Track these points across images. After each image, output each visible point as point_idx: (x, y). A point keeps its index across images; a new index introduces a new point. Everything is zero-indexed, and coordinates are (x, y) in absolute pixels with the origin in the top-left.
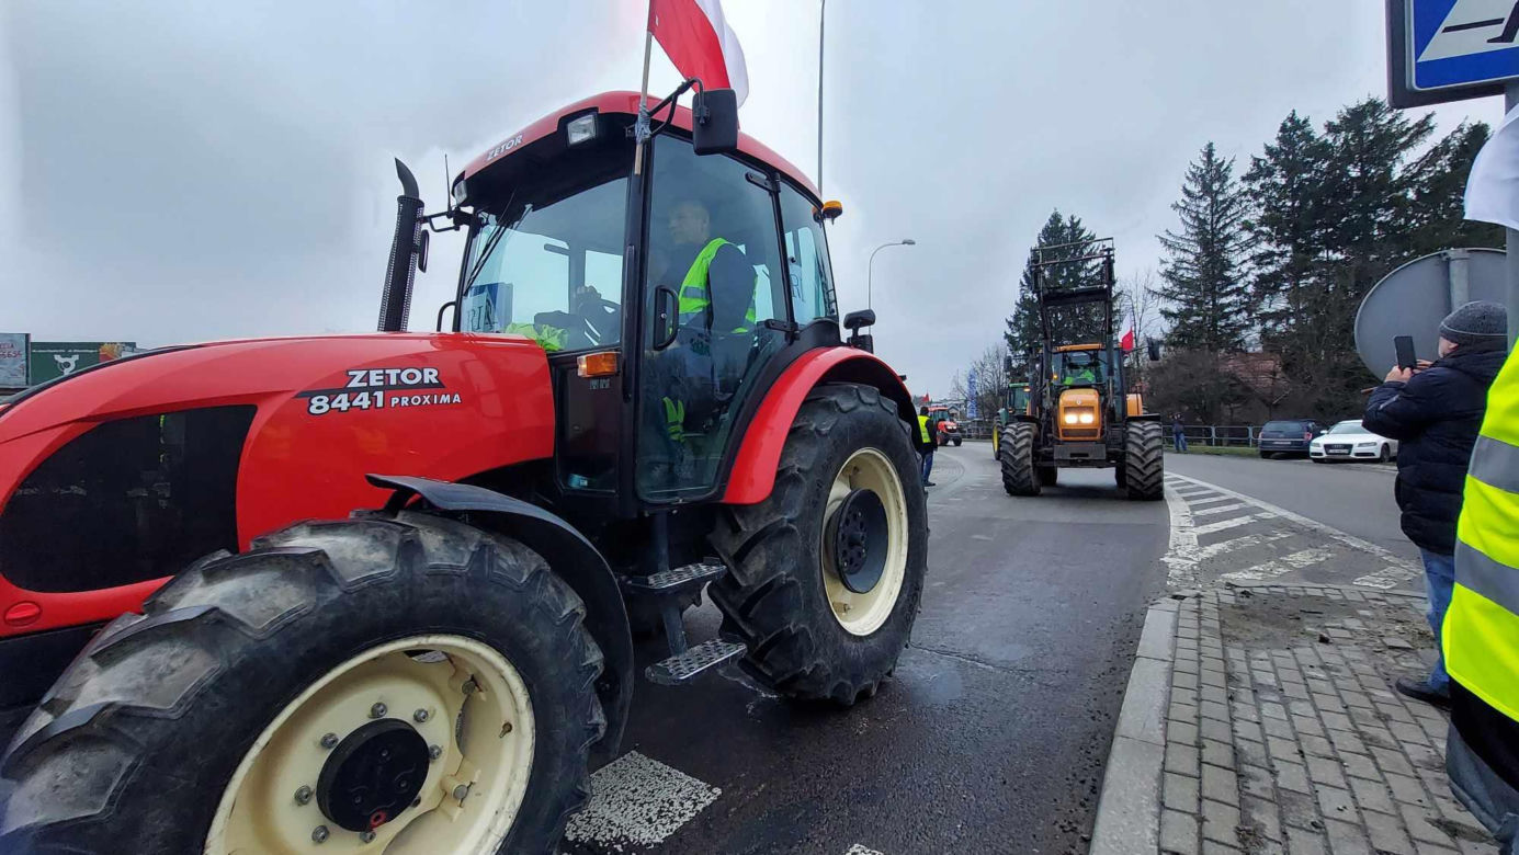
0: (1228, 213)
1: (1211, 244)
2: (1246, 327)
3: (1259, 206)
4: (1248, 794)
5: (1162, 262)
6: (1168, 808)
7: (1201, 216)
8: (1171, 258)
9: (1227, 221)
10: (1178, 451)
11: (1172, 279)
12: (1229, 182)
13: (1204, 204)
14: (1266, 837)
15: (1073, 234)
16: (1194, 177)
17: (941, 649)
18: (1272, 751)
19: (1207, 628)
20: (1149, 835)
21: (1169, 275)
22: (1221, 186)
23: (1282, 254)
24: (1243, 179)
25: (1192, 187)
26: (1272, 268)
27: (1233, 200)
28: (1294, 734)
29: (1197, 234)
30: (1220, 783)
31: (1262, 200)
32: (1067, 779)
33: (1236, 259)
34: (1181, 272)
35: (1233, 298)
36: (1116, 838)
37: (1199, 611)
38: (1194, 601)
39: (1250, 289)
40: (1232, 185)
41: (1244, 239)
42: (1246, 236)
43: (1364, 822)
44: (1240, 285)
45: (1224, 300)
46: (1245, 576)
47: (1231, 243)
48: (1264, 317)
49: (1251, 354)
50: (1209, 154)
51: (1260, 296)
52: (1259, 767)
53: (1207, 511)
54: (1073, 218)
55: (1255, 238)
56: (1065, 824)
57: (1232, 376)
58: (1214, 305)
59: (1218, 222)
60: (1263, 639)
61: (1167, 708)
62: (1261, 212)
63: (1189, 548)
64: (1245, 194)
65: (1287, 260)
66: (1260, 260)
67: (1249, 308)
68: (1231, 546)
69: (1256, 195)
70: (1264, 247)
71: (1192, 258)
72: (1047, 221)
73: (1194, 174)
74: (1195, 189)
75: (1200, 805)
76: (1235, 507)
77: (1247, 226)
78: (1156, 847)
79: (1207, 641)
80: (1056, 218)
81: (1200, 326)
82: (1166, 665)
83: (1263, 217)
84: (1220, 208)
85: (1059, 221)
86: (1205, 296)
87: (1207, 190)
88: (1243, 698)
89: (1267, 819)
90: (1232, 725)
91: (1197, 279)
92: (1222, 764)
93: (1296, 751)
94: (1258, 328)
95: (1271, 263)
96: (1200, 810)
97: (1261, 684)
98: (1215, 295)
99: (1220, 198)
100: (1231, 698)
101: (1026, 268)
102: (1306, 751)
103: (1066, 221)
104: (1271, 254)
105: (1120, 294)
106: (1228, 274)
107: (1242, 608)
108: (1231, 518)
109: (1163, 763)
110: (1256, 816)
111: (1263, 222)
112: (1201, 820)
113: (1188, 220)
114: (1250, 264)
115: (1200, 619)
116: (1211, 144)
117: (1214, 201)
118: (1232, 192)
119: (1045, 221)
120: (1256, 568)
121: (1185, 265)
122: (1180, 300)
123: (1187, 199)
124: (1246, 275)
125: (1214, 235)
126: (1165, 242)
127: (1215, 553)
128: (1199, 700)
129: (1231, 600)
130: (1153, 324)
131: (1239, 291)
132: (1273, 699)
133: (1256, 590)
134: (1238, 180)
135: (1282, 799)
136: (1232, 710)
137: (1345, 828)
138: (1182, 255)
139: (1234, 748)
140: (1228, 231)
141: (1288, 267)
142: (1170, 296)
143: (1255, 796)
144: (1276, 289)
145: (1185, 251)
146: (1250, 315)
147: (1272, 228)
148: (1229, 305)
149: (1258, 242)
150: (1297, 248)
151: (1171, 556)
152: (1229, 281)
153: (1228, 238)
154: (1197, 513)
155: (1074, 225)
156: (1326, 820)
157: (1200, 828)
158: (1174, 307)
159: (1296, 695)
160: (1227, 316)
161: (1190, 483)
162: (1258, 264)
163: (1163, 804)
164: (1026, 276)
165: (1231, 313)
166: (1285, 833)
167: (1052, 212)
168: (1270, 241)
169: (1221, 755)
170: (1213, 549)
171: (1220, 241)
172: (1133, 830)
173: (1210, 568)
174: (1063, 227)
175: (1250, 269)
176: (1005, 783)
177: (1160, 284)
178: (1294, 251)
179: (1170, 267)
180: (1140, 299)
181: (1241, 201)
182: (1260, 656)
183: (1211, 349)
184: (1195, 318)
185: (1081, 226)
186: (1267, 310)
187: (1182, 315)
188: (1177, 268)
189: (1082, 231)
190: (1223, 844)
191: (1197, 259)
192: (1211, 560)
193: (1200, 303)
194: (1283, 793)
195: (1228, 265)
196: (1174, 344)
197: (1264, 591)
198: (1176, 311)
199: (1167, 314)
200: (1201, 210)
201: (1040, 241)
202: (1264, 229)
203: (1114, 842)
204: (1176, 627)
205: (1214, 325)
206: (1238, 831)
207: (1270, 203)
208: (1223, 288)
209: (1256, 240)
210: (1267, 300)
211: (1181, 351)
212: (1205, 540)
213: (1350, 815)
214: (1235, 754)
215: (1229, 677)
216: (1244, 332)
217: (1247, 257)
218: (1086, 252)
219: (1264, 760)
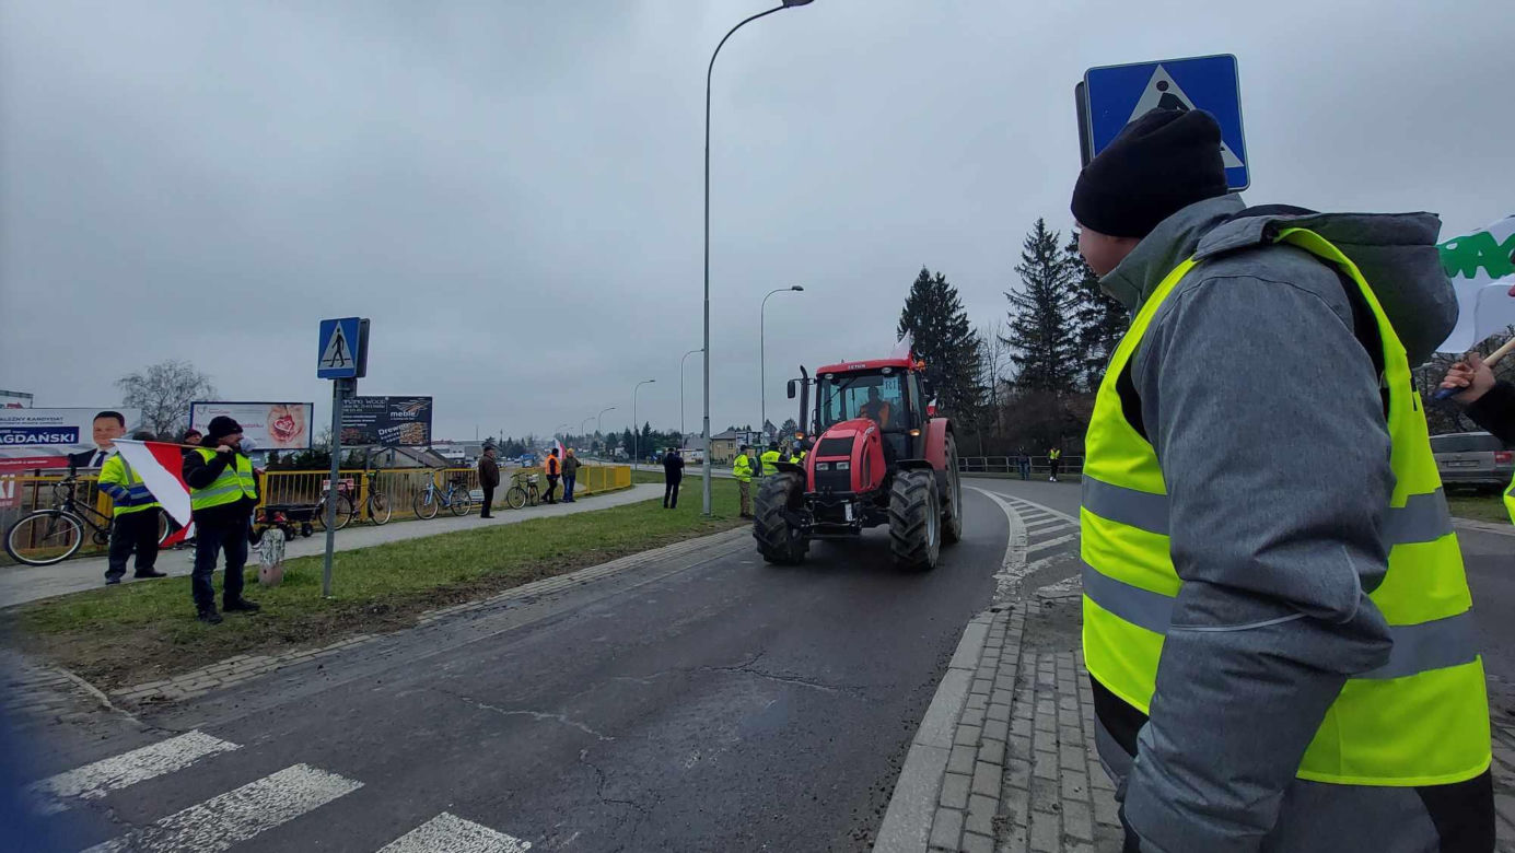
0: (1058, 277)
1: (1045, 299)
2: (1077, 372)
3: (1080, 271)
4: (1009, 786)
5: (1010, 315)
6: (943, 807)
7: (1038, 278)
8: (1017, 311)
9: (1058, 283)
10: (1023, 479)
11: (1018, 330)
12: (1057, 251)
13: (1039, 268)
14: (1015, 823)
15: (940, 289)
16: (1030, 246)
17: (786, 675)
18: (1035, 744)
19: (1012, 637)
20: (923, 834)
21: (1016, 326)
22: (1051, 255)
23: (1099, 312)
24: (1067, 249)
25: (1029, 254)
26: (1092, 323)
27: (1061, 266)
28: (1056, 726)
29: (1035, 293)
30: (988, 778)
31: (1081, 267)
32: (871, 789)
33: (1066, 314)
34: (1025, 324)
35: (1066, 347)
36: (894, 840)
37: (1008, 622)
38: (1007, 613)
39: (1078, 340)
40: (1059, 254)
41: (1071, 298)
42: (1072, 296)
43: (1092, 799)
44: (1070, 336)
45: (1059, 349)
46: (1057, 588)
47: (1061, 302)
48: (1090, 364)
49: (1082, 394)
50: (1041, 227)
51: (1085, 345)
52: (1022, 760)
53: (1040, 532)
54: (938, 274)
55: (1079, 297)
56: (859, 832)
57: (1068, 412)
58: (1052, 352)
59: (1050, 283)
60: (1054, 644)
61: (960, 716)
62: (1082, 277)
63: (1018, 565)
64: (1069, 261)
65: (1101, 317)
66: (1084, 316)
67: (1079, 355)
68: (1051, 562)
69: (1077, 263)
70: (1085, 306)
71: (1033, 312)
72: (918, 276)
73: (1030, 244)
74: (1031, 255)
75: (968, 800)
76: (1062, 527)
77: (1072, 288)
78: (926, 845)
79: (1008, 649)
80: (925, 274)
81: (1042, 369)
82: (971, 673)
83: (1083, 281)
84: (1051, 273)
85: (928, 276)
86: (1044, 345)
87: (1040, 256)
88: (1024, 698)
89: (1018, 807)
90: (1010, 724)
91: (1037, 330)
92: (993, 761)
93: (1054, 741)
94: (1086, 372)
95: (1092, 319)
96: (967, 806)
97: (1042, 685)
98: (1053, 344)
99: (1051, 264)
100: (1015, 699)
101: (902, 317)
102: (1061, 741)
103: (933, 276)
104: (1090, 312)
105: (979, 341)
106: (1061, 326)
107: (1044, 617)
108: (1056, 538)
109: (947, 765)
110: (1011, 805)
111: (1083, 284)
112: (966, 814)
113: (1028, 281)
114: (1076, 319)
115: (1007, 628)
116: (1041, 220)
117: (1046, 266)
118: (1059, 259)
119: (916, 276)
120: (1067, 580)
121: (1028, 318)
122: (1026, 348)
123: (1026, 264)
124: (1074, 328)
125: (1048, 295)
126: (1011, 298)
127: (1037, 568)
128: (988, 704)
129: (1036, 610)
130: (1005, 368)
131: (1070, 341)
132: (1048, 697)
133: (1059, 600)
134: (1064, 250)
135: (1033, 786)
136: (1013, 709)
137: (1076, 806)
138: (1025, 310)
139: (1006, 744)
140: (1059, 290)
141: (1103, 323)
142: (1017, 344)
143: (1014, 787)
144: (1096, 341)
145: (1027, 306)
146: (1079, 361)
147: (1090, 290)
148: (1062, 353)
149: (1082, 301)
150: (1110, 307)
151: (1002, 573)
152: (1062, 333)
153: (1059, 297)
154: (1031, 533)
155: (941, 281)
156: (1064, 802)
157: (964, 822)
158: (1021, 353)
159: (1067, 691)
160: (1062, 361)
161: (1032, 507)
162: (1082, 319)
163: (939, 802)
164: (902, 323)
165: (1064, 359)
166: (1030, 818)
167: (921, 268)
168: (1089, 301)
169: (993, 751)
170: (1036, 565)
171: (1052, 299)
172: (910, 831)
173: (1032, 581)
174: (932, 282)
175: (1076, 323)
176: (815, 798)
177: (1009, 333)
178: (1108, 309)
179: (1016, 320)
180: (994, 346)
181: (1067, 268)
182: (1048, 659)
183: (1051, 389)
184: (1038, 363)
185: (946, 281)
186: (1090, 358)
187: (1028, 361)
188: (1022, 321)
189: (947, 286)
190: (980, 834)
191: (1036, 313)
192: (1032, 575)
193: (1041, 351)
194: (1036, 781)
195: (1060, 320)
196: (1023, 385)
197: (1065, 600)
198: (1022, 357)
199: (1015, 359)
200: (1037, 273)
201: (913, 293)
202: (1085, 291)
203: (891, 845)
204: (987, 637)
205: (1053, 369)
206: (995, 821)
207: (1088, 270)
208: (1057, 339)
209: (1080, 299)
210: (1091, 350)
211: (1028, 391)
212: (1032, 557)
213: (1083, 795)
214: (1006, 750)
215: (1018, 681)
216: (1075, 376)
217: (1074, 313)
218: (950, 304)
219: (1027, 753)
